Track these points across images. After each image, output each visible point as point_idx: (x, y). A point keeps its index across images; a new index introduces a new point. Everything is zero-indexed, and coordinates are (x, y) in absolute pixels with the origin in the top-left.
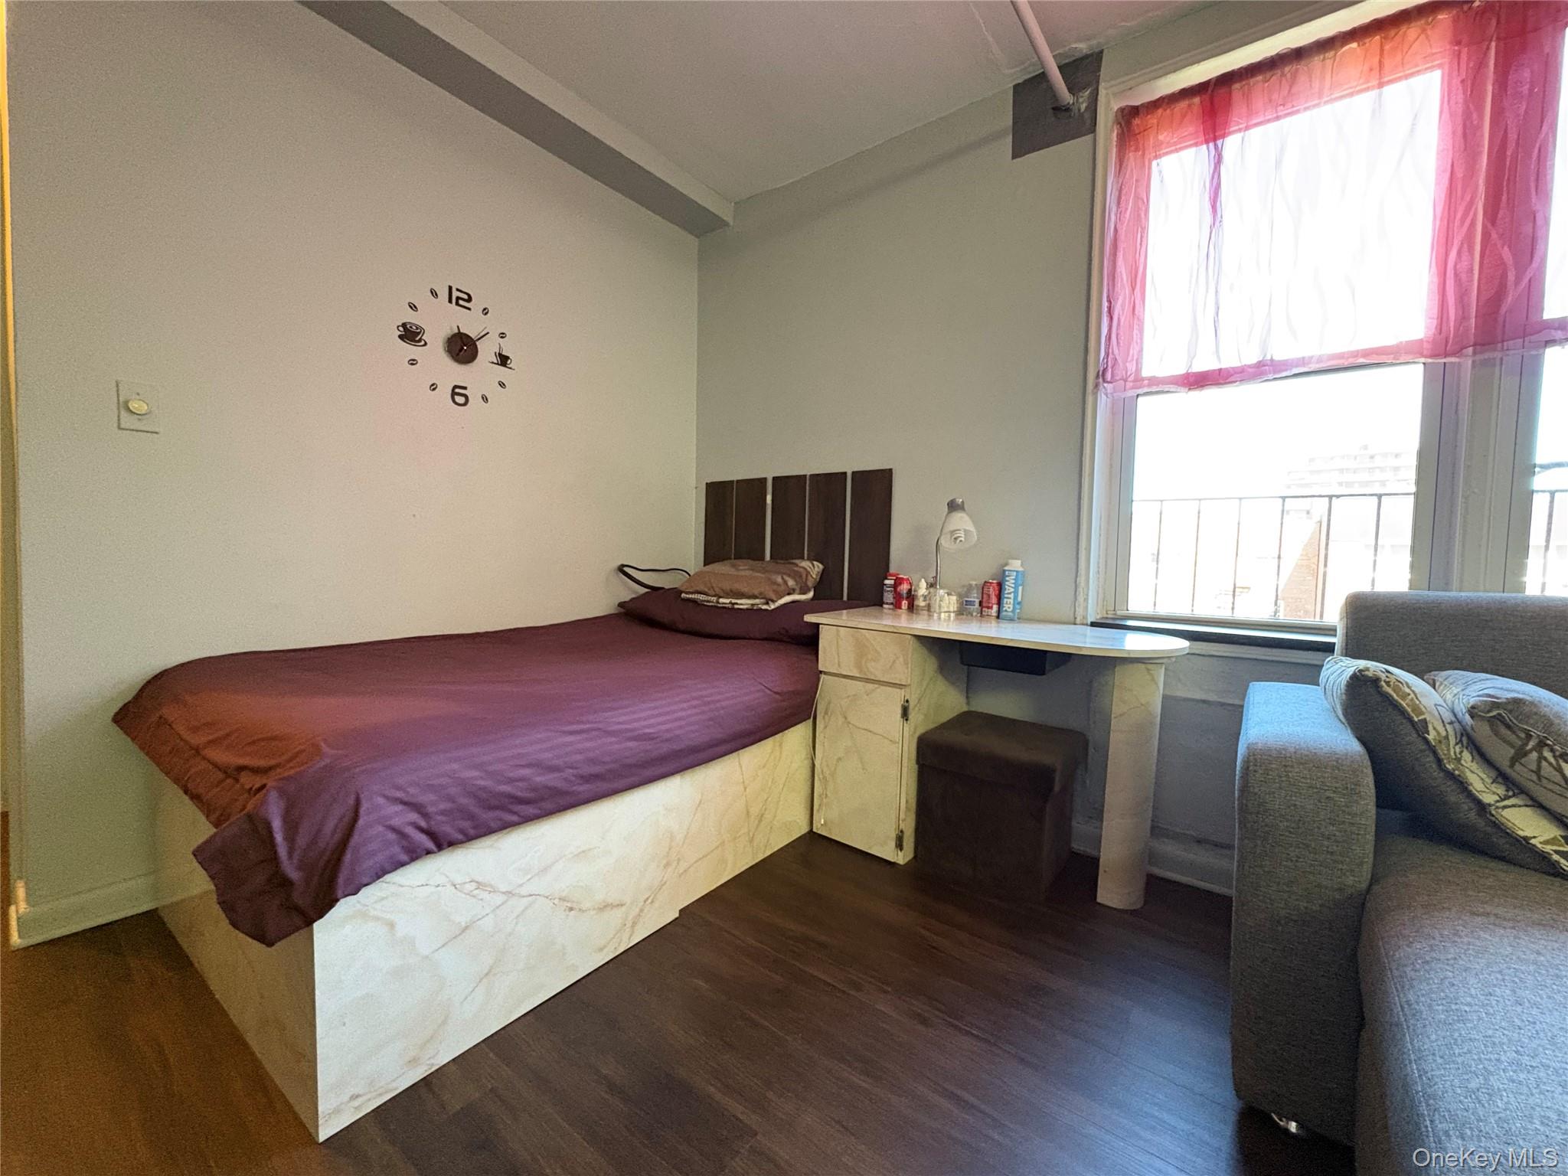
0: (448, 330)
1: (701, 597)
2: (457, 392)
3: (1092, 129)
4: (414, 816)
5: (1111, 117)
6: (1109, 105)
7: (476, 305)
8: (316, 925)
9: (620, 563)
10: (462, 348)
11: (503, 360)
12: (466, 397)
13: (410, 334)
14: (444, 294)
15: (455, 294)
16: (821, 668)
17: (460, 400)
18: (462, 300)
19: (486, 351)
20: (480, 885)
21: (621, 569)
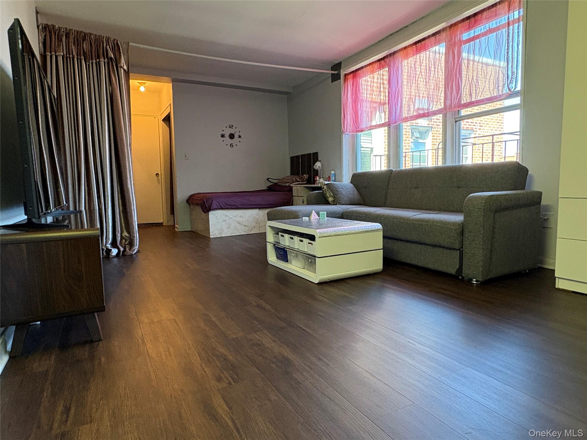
0: (229, 134)
1: (281, 184)
2: (231, 145)
3: (340, 79)
4: (218, 204)
5: (343, 75)
6: (343, 73)
7: (234, 127)
8: (209, 212)
9: (267, 178)
10: (232, 136)
11: (240, 137)
12: (233, 145)
13: (223, 136)
14: (228, 126)
15: (230, 126)
16: (293, 195)
17: (232, 146)
18: (231, 127)
19: (236, 136)
20: (226, 216)
21: (268, 179)
